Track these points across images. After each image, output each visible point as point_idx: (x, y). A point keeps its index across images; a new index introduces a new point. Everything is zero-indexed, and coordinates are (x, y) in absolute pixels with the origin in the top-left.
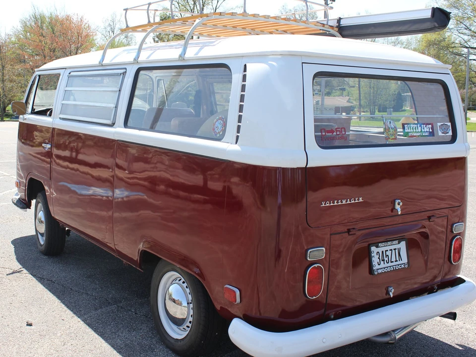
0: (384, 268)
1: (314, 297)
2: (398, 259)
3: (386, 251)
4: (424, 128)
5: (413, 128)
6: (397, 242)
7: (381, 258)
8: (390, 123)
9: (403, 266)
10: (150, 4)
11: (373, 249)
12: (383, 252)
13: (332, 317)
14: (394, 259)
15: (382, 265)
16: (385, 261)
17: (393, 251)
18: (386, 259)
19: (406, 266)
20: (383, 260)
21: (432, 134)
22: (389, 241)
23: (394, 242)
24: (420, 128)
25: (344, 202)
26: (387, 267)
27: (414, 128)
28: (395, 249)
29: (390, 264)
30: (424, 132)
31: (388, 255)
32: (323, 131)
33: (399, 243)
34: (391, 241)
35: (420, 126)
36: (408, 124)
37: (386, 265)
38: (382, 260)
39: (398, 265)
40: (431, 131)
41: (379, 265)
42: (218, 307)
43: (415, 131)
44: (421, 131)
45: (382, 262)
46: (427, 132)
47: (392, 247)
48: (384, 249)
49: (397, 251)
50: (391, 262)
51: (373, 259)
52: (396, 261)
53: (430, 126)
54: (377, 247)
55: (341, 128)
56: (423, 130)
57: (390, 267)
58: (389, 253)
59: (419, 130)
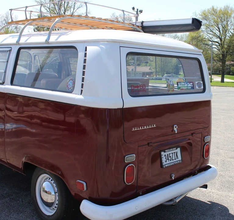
0: (169, 164)
1: (130, 184)
2: (176, 158)
3: (170, 154)
4: (188, 85)
6: (175, 148)
9: (179, 162)
10: (27, 7)
11: (163, 153)
12: (168, 154)
13: (141, 193)
14: (174, 158)
15: (168, 162)
16: (169, 160)
17: (174, 154)
18: (170, 158)
19: (181, 162)
21: (193, 88)
22: (171, 148)
23: (174, 149)
24: (186, 85)
25: (145, 127)
26: (170, 163)
27: (183, 84)
28: (174, 153)
29: (172, 161)
30: (189, 87)
32: (132, 86)
33: (176, 149)
35: (187, 83)
36: (180, 82)
37: (170, 162)
38: (168, 159)
39: (176, 161)
40: (192, 86)
41: (166, 162)
42: (73, 194)
43: (184, 86)
44: (187, 86)
45: (168, 161)
46: (190, 86)
47: (173, 152)
48: (168, 153)
49: (175, 153)
50: (173, 160)
51: (162, 159)
52: (175, 159)
53: (192, 83)
54: (165, 152)
55: (143, 85)
56: (188, 86)
57: (172, 163)
58: (171, 155)
59: (186, 86)
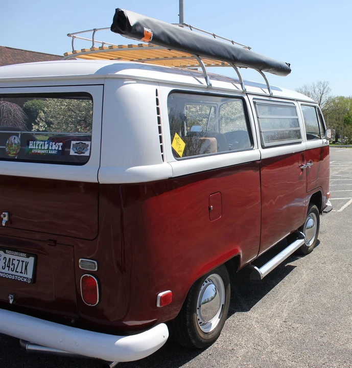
0: (6, 274)
2: (23, 271)
3: (13, 259)
4: (52, 146)
5: (38, 145)
7: (7, 263)
8: (15, 138)
9: (25, 280)
11: (1, 253)
12: (10, 259)
14: (19, 270)
16: (10, 268)
17: (21, 263)
18: (12, 267)
19: (29, 282)
20: (9, 267)
22: (17, 251)
23: (21, 254)
26: (9, 274)
27: (40, 145)
28: (23, 262)
29: (14, 273)
30: (52, 150)
31: (14, 264)
33: (28, 257)
34: (19, 252)
35: (48, 143)
37: (10, 272)
38: (7, 266)
39: (21, 277)
40: (60, 149)
41: (4, 269)
43: (40, 148)
44: (48, 149)
45: (7, 268)
46: (55, 150)
47: (21, 259)
48: (12, 257)
49: (24, 264)
50: (16, 272)
52: (21, 273)
53: (61, 144)
54: (5, 252)
56: (50, 148)
57: (12, 275)
58: (16, 262)
59: (46, 148)
